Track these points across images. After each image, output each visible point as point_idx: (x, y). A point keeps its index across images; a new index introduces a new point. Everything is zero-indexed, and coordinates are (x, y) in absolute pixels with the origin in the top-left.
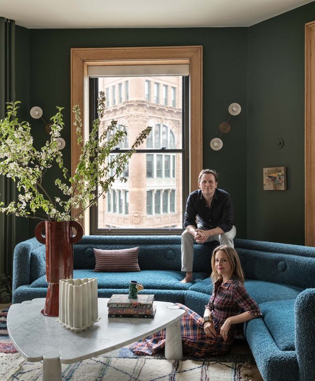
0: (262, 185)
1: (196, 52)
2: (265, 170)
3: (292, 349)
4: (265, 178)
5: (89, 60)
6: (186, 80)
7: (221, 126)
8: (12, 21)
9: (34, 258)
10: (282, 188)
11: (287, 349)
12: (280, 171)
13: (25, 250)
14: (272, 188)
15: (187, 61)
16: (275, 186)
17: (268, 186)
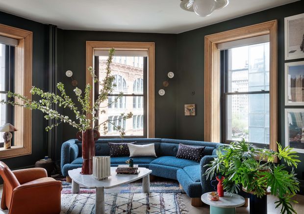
0: (184, 113)
1: (151, 45)
2: (186, 106)
3: (200, 181)
4: (186, 109)
5: (95, 47)
6: (145, 59)
7: (164, 83)
8: (56, 26)
9: (72, 149)
10: (194, 114)
11: (197, 181)
12: (193, 106)
13: (68, 146)
14: (189, 115)
15: (147, 50)
16: (190, 114)
17: (187, 113)
